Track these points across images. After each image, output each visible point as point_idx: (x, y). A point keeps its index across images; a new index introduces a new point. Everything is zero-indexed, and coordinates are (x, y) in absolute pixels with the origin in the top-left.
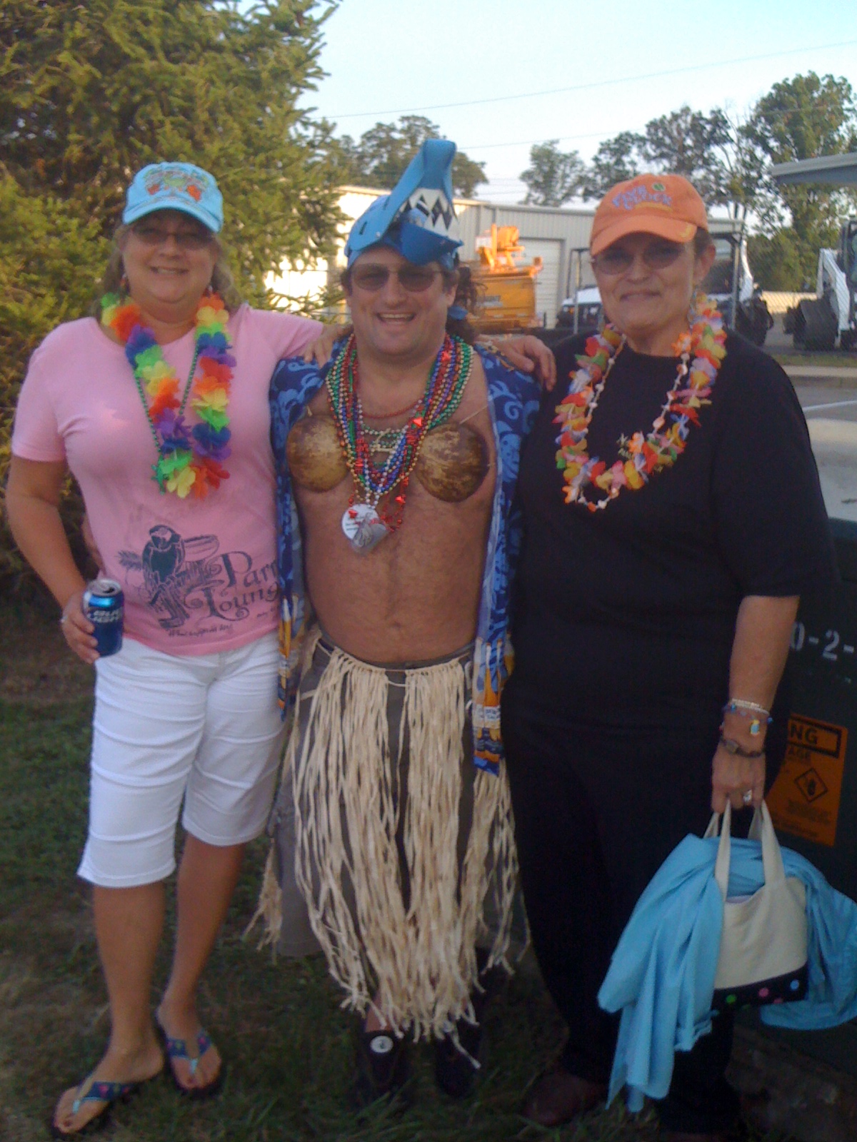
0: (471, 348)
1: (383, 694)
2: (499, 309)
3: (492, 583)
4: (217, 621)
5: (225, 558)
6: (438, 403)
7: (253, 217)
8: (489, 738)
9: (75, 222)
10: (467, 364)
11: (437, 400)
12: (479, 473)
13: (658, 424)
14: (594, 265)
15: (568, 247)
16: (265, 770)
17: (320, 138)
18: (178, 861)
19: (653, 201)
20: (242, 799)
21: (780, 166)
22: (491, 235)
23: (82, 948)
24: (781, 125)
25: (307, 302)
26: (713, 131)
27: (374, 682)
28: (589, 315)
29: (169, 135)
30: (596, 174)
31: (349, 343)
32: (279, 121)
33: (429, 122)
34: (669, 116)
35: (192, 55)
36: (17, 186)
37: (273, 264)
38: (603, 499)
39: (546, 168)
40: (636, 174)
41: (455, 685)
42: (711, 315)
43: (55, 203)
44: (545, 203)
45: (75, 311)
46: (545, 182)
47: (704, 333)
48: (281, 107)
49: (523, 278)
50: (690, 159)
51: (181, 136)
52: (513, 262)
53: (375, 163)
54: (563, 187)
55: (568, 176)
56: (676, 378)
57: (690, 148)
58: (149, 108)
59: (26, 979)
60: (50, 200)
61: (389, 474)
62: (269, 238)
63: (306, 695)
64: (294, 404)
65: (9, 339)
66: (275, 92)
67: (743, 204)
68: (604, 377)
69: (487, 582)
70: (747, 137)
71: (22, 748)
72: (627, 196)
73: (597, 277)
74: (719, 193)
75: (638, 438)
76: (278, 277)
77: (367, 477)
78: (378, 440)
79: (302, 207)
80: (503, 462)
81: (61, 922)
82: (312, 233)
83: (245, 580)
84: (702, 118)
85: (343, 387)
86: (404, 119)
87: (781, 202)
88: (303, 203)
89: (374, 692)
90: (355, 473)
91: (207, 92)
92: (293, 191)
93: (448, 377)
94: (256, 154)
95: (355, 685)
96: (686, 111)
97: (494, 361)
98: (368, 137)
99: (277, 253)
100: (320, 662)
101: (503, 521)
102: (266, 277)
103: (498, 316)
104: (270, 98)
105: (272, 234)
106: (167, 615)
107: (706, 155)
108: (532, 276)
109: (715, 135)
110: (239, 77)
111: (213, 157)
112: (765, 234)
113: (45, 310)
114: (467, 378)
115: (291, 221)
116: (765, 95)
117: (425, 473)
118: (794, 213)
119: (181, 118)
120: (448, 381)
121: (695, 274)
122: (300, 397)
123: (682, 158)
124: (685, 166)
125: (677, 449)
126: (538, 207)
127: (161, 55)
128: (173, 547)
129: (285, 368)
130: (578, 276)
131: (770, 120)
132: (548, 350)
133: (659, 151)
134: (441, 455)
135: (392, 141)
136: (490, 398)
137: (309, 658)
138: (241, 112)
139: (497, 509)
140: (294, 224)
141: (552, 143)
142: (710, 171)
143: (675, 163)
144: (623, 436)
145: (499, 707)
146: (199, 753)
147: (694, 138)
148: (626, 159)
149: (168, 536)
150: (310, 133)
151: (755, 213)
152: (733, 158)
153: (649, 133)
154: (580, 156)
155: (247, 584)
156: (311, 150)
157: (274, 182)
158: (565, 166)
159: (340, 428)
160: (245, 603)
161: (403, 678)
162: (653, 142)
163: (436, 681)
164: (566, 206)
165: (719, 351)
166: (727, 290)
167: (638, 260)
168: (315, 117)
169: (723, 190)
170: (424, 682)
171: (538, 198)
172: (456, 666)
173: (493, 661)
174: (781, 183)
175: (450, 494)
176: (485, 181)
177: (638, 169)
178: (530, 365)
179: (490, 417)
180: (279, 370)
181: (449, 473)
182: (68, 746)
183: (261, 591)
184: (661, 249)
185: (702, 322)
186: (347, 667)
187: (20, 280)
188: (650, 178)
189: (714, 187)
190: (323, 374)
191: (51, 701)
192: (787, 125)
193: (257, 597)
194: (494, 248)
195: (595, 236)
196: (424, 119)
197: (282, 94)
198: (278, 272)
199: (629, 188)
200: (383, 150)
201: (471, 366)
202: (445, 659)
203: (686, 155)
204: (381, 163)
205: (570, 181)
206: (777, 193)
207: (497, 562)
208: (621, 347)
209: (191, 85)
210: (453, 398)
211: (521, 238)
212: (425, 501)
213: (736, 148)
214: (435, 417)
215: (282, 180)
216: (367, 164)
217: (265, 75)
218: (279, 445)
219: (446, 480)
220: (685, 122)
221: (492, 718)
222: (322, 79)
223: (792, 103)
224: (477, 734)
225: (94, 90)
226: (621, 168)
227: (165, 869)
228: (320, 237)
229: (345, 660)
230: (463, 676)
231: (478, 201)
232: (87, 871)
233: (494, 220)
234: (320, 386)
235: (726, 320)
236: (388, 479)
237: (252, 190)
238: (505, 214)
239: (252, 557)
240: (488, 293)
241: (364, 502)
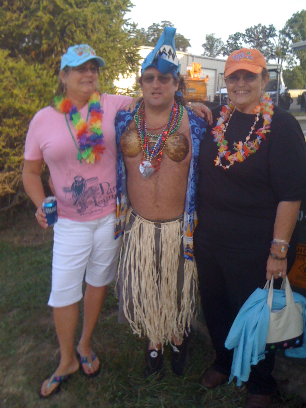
0: (184, 107)
1: (153, 231)
2: (194, 93)
3: (190, 192)
4: (98, 208)
5: (101, 185)
6: (172, 126)
7: (109, 60)
8: (189, 248)
9: (45, 72)
10: (182, 113)
11: (172, 125)
12: (186, 151)
13: (248, 138)
14: (225, 80)
15: (218, 72)
16: (114, 259)
17: (132, 29)
18: (84, 294)
19: (247, 58)
20: (106, 270)
21: (295, 44)
22: (192, 66)
23: (51, 330)
24: (296, 29)
25: (128, 90)
26: (270, 32)
27: (150, 227)
28: (225, 98)
29: (79, 35)
30: (228, 46)
31: (142, 103)
32: (118, 24)
33: (171, 23)
34: (253, 27)
35: (85, 5)
36: (25, 62)
37: (116, 77)
38: (228, 165)
39: (211, 43)
40: (241, 47)
41: (177, 229)
42: (268, 99)
43: (38, 66)
44: (210, 56)
45: (46, 104)
46: (210, 48)
47: (265, 106)
48: (118, 19)
49: (202, 83)
50: (261, 42)
51: (82, 34)
52: (199, 76)
53: (153, 38)
54: (216, 51)
55: (218, 46)
56: (254, 122)
57: (261, 38)
58: (70, 26)
59: (30, 344)
60: (37, 66)
61: (155, 150)
62: (115, 68)
63: (127, 232)
64: (123, 126)
65: (23, 118)
66: (116, 14)
67: (282, 58)
68: (228, 121)
69: (188, 192)
70: (283, 34)
71: (30, 261)
72: (237, 55)
73: (226, 84)
74: (272, 55)
75: (241, 143)
76: (118, 81)
77: (148, 151)
78: (152, 138)
79: (126, 55)
80: (194, 150)
81: (43, 321)
82: (130, 64)
83: (107, 192)
84: (265, 28)
85: (140, 119)
86: (162, 22)
87: (296, 57)
88: (127, 53)
89: (150, 231)
90: (144, 149)
91: (92, 17)
92: (123, 49)
93: (176, 117)
94: (109, 37)
95: (144, 229)
96: (260, 25)
97: (191, 112)
98: (150, 28)
99: (117, 73)
100: (132, 220)
101: (194, 170)
102: (114, 81)
103: (194, 96)
104: (114, 16)
105: (116, 66)
106: (80, 208)
107: (267, 41)
108: (206, 82)
109: (271, 34)
110: (103, 10)
111: (94, 40)
112: (290, 69)
113: (36, 105)
114: (182, 118)
115: (122, 61)
116: (290, 18)
117: (168, 150)
118: (301, 60)
119: (82, 28)
120: (176, 118)
121: (262, 85)
122: (125, 124)
123: (258, 42)
124: (259, 45)
125: (256, 149)
126: (208, 57)
127: (75, 6)
128: (82, 183)
129: (120, 114)
130: (221, 83)
131: (292, 27)
132: (210, 111)
133: (250, 40)
134: (173, 144)
135: (158, 30)
136: (190, 125)
137: (128, 218)
138: (104, 23)
139: (192, 166)
140: (123, 62)
141: (213, 34)
142: (269, 47)
143: (256, 44)
144: (235, 142)
145: (192, 237)
146: (91, 255)
147: (263, 35)
148: (238, 42)
149: (80, 179)
150: (129, 28)
151: (286, 61)
152: (277, 42)
153: (246, 33)
154: (222, 40)
155: (108, 193)
156: (129, 34)
157: (116, 47)
158: (217, 43)
159: (139, 134)
160: (107, 200)
161: (160, 226)
162: (247, 36)
163: (171, 227)
164: (217, 57)
165: (272, 113)
166: (275, 90)
167: (241, 79)
168: (130, 22)
169: (274, 54)
170: (167, 227)
171: (208, 54)
172: (178, 222)
173: (190, 220)
174: (296, 50)
175: (176, 159)
176: (190, 46)
177: (242, 46)
178: (203, 115)
179: (190, 132)
180: (118, 115)
181: (176, 151)
182: (45, 258)
183: (113, 196)
184: (250, 76)
185: (264, 102)
186: (141, 222)
187: (27, 96)
188: (246, 50)
189: (270, 52)
190: (133, 114)
191: (40, 243)
192: (299, 28)
193: (111, 198)
194: (193, 71)
195: (226, 69)
196: (169, 22)
197: (118, 14)
198: (118, 79)
199: (238, 53)
200: (155, 33)
201: (183, 113)
202: (174, 220)
203: (259, 41)
204: (155, 38)
205: (219, 48)
206: (294, 54)
207: (191, 185)
208: (234, 110)
209: (86, 15)
210: (177, 125)
211: (202, 68)
212: (168, 162)
213: (278, 38)
214: (171, 131)
215: (119, 46)
216: (150, 38)
217: (112, 8)
218: (118, 142)
219: (175, 153)
220: (259, 29)
221: (190, 241)
222: (132, 7)
223: (300, 21)
224: (185, 246)
225: (51, 24)
226: (236, 45)
227: (79, 297)
228: (133, 65)
229: (141, 219)
230: (180, 226)
231: (188, 53)
232: (51, 303)
233: (193, 61)
234: (131, 119)
235: (274, 100)
236: (155, 152)
237: (109, 50)
238: (197, 58)
239: (109, 183)
240: (190, 87)
241: (147, 160)
